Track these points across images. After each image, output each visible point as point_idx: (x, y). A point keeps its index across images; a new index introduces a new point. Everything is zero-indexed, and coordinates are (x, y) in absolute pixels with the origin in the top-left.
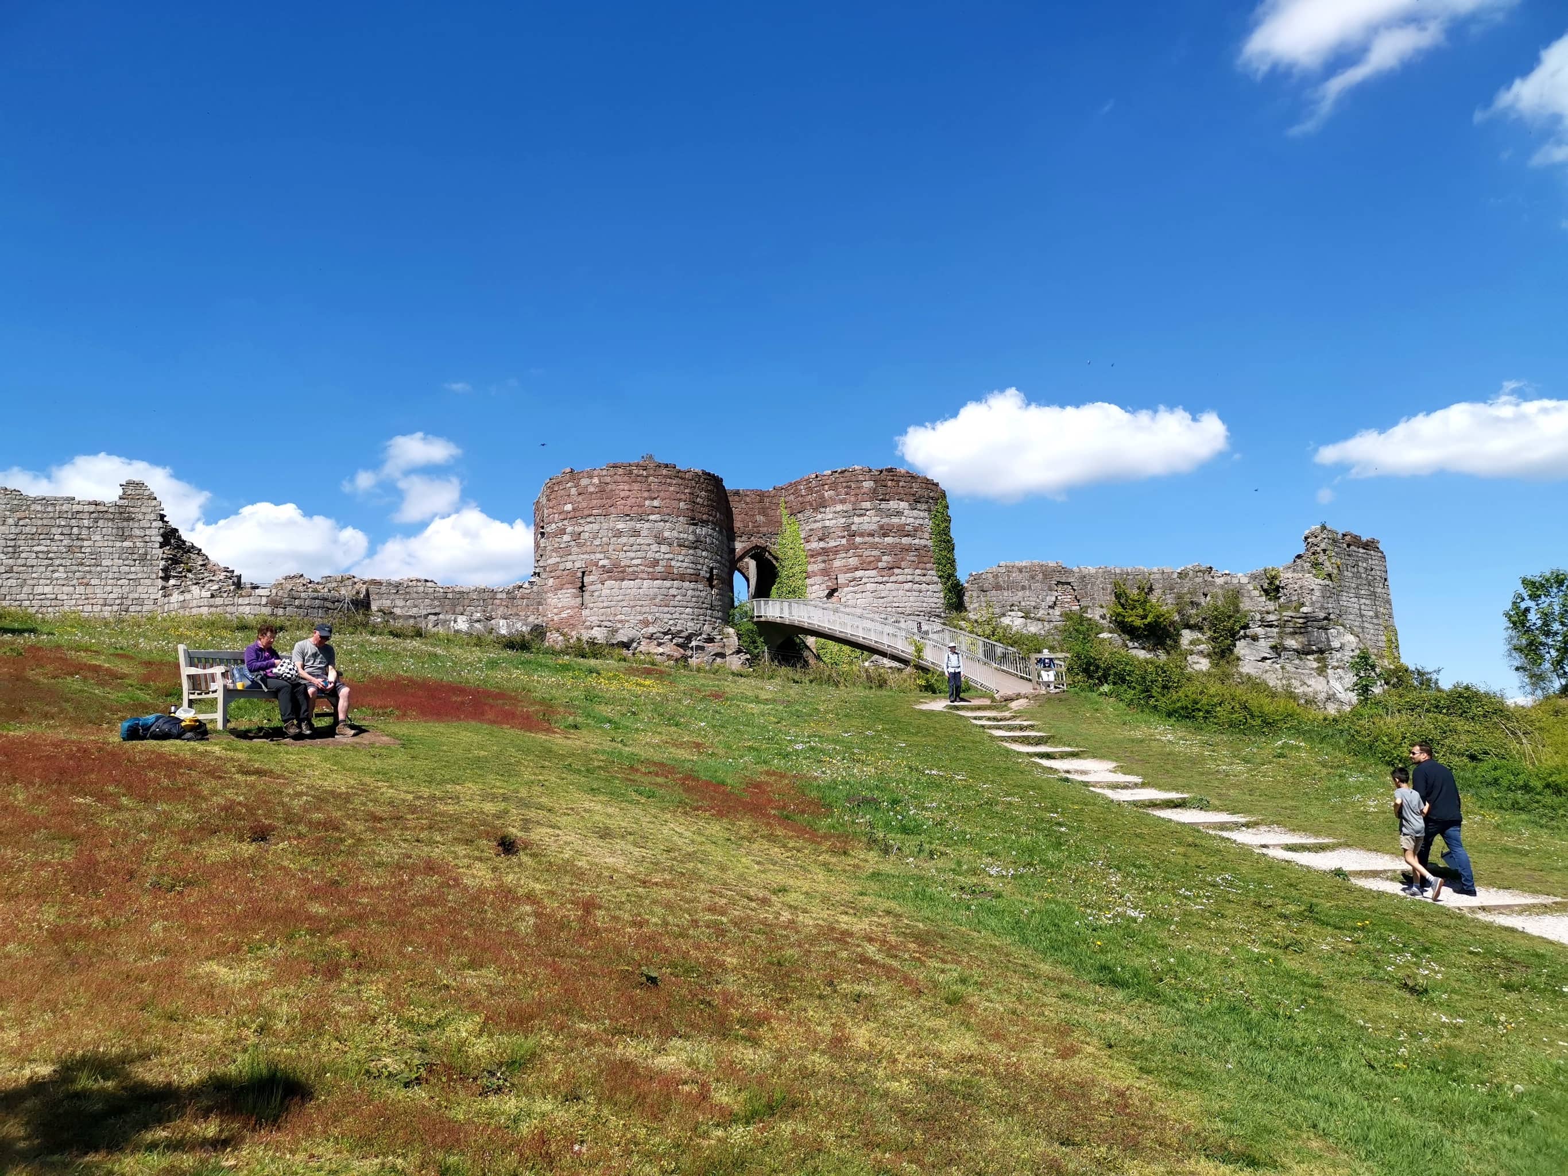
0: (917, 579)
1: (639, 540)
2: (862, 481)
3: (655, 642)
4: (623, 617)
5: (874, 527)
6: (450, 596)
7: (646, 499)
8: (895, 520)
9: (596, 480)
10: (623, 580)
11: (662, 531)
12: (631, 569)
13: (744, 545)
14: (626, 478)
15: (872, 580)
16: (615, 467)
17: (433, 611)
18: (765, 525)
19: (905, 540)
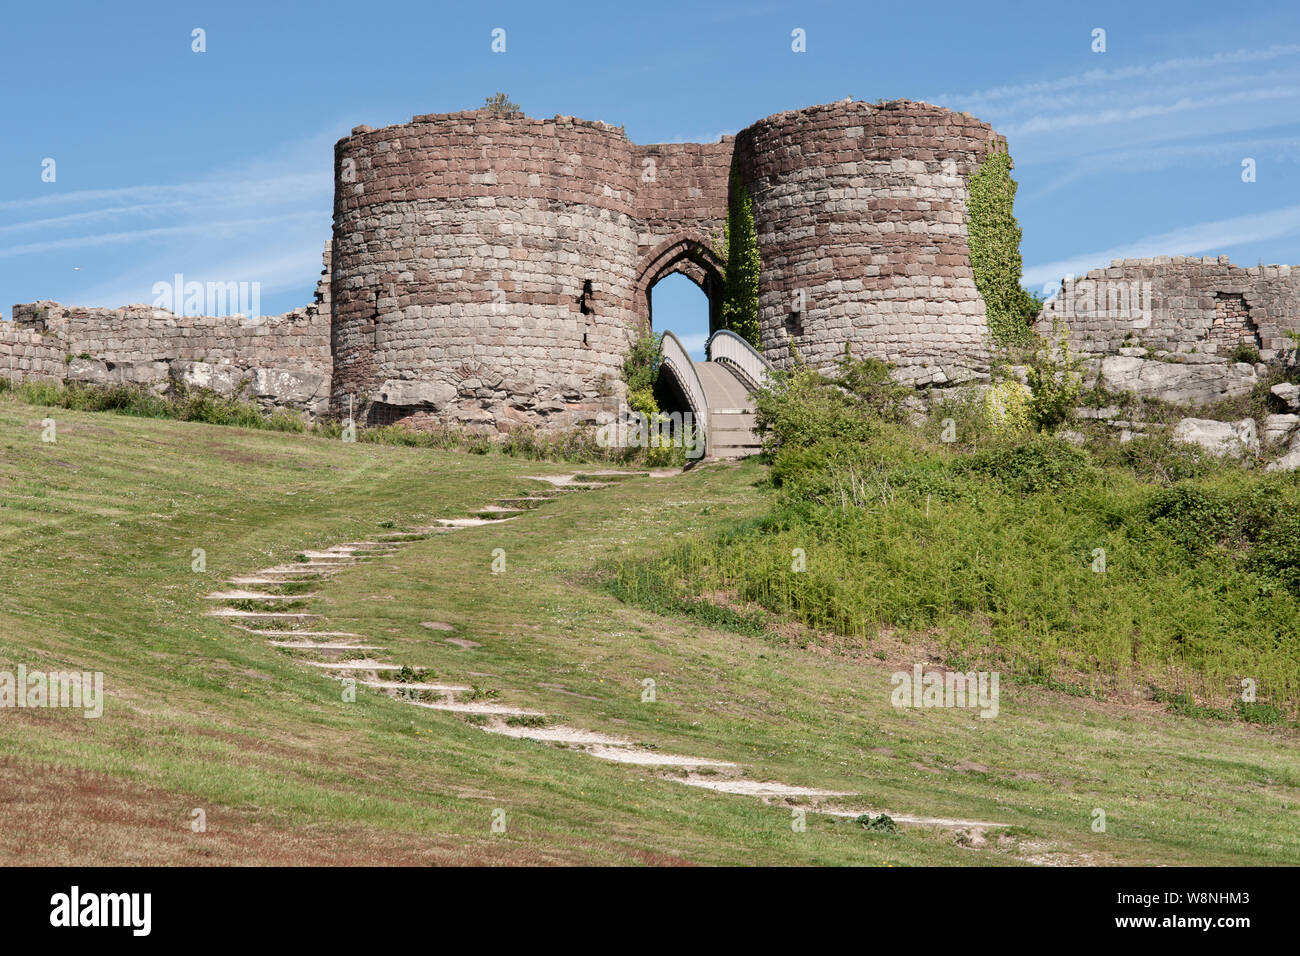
0: (935, 293)
1: (462, 240)
2: (843, 127)
3: (480, 403)
4: (432, 364)
5: (863, 206)
6: (186, 332)
7: (471, 172)
8: (900, 193)
9: (397, 145)
10: (431, 304)
11: (494, 226)
12: (445, 286)
13: (663, 239)
14: (443, 140)
15: (855, 296)
16: (426, 121)
17: (162, 356)
18: (703, 203)
19: (917, 227)
